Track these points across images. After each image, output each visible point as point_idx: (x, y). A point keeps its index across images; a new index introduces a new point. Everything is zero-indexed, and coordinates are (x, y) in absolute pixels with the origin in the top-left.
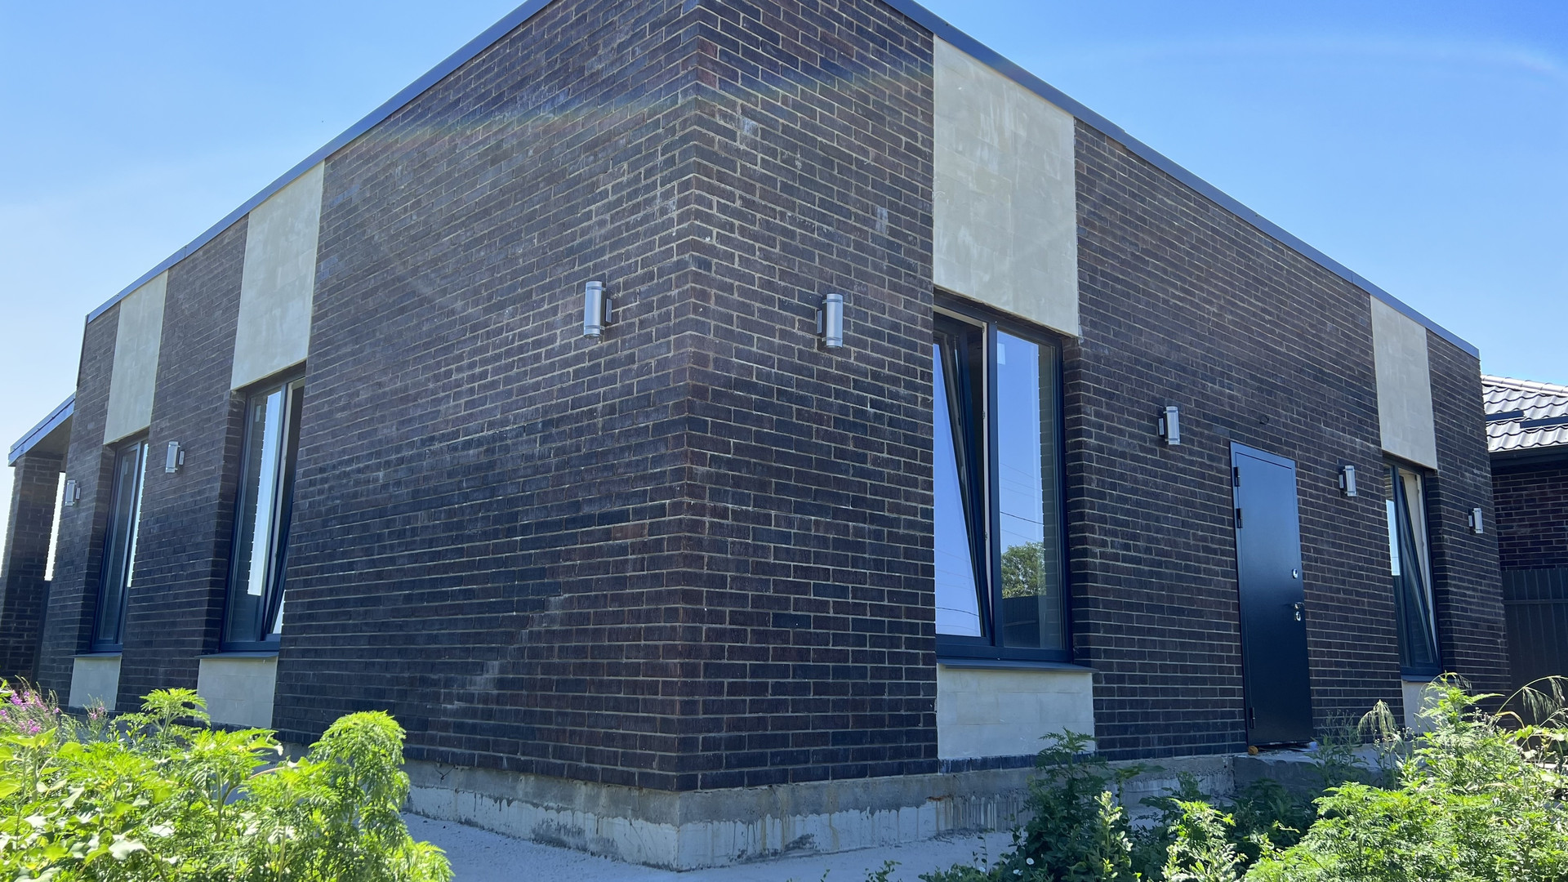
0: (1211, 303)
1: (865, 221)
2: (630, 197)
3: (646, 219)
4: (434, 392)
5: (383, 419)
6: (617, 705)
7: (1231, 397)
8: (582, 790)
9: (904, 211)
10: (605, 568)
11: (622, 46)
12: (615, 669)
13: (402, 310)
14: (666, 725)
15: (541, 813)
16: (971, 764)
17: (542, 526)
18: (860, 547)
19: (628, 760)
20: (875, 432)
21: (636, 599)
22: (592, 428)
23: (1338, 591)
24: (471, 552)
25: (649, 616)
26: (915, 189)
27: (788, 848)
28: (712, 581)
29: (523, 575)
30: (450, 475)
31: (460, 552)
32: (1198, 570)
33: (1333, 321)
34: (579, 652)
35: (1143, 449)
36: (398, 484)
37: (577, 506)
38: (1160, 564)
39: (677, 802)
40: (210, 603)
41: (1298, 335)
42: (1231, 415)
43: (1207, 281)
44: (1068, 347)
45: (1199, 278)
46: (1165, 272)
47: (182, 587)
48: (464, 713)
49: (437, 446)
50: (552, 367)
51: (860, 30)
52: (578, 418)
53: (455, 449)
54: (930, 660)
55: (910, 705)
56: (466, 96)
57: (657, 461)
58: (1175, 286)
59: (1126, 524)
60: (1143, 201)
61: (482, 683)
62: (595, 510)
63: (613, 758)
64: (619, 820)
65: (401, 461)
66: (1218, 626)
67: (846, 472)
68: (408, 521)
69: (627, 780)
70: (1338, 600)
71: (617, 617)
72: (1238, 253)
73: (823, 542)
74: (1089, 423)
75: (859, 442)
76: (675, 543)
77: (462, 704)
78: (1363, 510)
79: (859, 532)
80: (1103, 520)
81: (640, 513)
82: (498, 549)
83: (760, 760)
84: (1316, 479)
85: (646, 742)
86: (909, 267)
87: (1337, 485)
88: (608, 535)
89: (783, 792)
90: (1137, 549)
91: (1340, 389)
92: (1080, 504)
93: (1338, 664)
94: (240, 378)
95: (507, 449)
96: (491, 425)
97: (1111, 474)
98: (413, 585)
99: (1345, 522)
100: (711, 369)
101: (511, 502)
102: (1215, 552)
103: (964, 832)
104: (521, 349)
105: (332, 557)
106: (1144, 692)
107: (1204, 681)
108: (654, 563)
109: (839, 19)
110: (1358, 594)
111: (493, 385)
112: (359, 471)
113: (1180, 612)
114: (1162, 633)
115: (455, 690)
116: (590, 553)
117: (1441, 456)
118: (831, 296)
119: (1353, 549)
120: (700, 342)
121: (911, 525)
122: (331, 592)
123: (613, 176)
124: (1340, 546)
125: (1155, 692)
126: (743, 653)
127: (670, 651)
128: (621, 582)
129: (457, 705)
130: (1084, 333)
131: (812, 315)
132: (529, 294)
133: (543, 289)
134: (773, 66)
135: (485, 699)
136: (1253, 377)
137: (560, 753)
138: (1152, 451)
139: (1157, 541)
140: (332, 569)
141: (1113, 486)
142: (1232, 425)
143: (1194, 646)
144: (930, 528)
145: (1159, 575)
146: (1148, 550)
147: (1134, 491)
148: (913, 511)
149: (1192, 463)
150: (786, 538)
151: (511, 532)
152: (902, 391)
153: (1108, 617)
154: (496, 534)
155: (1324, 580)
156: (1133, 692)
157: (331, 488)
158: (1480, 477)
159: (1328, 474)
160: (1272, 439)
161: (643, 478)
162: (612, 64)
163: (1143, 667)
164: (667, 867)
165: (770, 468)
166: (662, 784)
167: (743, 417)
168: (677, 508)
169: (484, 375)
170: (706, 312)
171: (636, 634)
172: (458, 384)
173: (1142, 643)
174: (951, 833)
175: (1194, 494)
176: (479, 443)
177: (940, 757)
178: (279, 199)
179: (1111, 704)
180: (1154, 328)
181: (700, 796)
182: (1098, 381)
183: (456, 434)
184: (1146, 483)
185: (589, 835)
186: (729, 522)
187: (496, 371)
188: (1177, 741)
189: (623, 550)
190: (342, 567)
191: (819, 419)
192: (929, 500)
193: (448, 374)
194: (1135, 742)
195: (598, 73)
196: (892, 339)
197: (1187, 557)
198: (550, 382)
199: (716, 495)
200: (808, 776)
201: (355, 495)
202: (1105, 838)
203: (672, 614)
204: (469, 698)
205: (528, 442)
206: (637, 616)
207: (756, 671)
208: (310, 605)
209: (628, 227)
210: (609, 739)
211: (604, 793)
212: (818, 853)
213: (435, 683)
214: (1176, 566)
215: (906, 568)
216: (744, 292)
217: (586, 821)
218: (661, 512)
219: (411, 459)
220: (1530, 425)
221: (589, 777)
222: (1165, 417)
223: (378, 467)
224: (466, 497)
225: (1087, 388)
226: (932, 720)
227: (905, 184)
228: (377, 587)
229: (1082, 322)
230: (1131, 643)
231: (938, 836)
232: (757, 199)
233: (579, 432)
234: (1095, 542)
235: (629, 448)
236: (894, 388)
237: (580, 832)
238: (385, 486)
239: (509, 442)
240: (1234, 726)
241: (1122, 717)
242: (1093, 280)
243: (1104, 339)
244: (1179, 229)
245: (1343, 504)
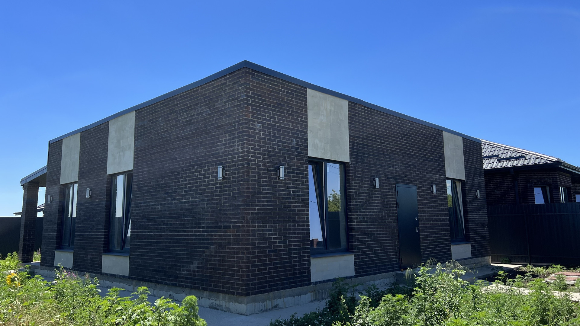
0: (390, 144)
1: (289, 143)
3: (233, 150)
4: (175, 186)
5: (159, 191)
6: (230, 275)
7: (396, 171)
8: (221, 296)
9: (300, 138)
10: (225, 240)
11: (225, 102)
12: (229, 266)
13: (163, 161)
14: (242, 280)
15: (211, 301)
16: (320, 282)
17: (208, 227)
18: (290, 230)
19: (233, 288)
20: (293, 199)
21: (234, 248)
22: (220, 203)
23: (430, 221)
24: (188, 232)
25: (237, 253)
26: (303, 132)
27: (273, 308)
28: (252, 244)
29: (203, 239)
30: (181, 210)
31: (185, 232)
32: (385, 222)
33: (430, 141)
34: (219, 261)
35: (368, 190)
36: (165, 210)
37: (217, 223)
38: (373, 222)
39: (246, 299)
40: (104, 238)
41: (418, 148)
42: (396, 176)
43: (388, 138)
44: (347, 165)
45: (386, 138)
46: (375, 138)
47: (94, 232)
48: (188, 275)
49: (176, 201)
50: (209, 185)
51: (287, 92)
52: (216, 200)
53: (182, 203)
54: (309, 256)
55: (304, 269)
56: (180, 103)
57: (238, 214)
58: (378, 142)
59: (364, 212)
60: (369, 119)
61: (193, 267)
62: (222, 225)
63: (229, 288)
64: (231, 303)
65: (165, 204)
66: (392, 237)
67: (286, 211)
68: (169, 221)
69: (233, 293)
70: (430, 224)
71: (229, 253)
72: (399, 128)
73: (280, 230)
74: (353, 186)
75: (289, 202)
76: (243, 235)
77: (188, 272)
78: (439, 196)
79: (289, 226)
80: (357, 212)
81: (234, 227)
82: (195, 232)
83: (265, 287)
84: (424, 190)
85: (237, 284)
86: (302, 153)
87: (430, 190)
88: (226, 231)
89: (271, 294)
90: (367, 218)
91: (432, 161)
92: (350, 208)
93: (430, 243)
94: (110, 171)
95: (197, 205)
96: (192, 198)
97: (359, 199)
98: (170, 239)
99: (433, 201)
100: (251, 190)
101: (199, 220)
102: (391, 216)
103: (318, 300)
104: (200, 178)
105: (145, 229)
106: (369, 257)
107: (387, 252)
108: (238, 240)
109: (281, 91)
110: (437, 221)
111: (192, 187)
112: (152, 205)
113: (380, 234)
114: (374, 241)
115: (185, 268)
116: (221, 236)
117: (467, 175)
118: (281, 166)
119: (435, 208)
120: (248, 184)
121: (303, 222)
122: (145, 239)
123: (224, 137)
124: (431, 208)
125: (372, 257)
126: (261, 261)
127: (243, 262)
128: (229, 244)
129: (186, 272)
130: (351, 161)
131: (276, 171)
132: (202, 164)
133: (206, 163)
135: (194, 271)
136: (403, 163)
137: (215, 286)
138: (372, 190)
139: (373, 215)
140: (145, 232)
141: (360, 202)
142: (396, 179)
143: (384, 243)
144: (309, 222)
145: (374, 225)
146: (370, 218)
147: (366, 203)
148: (304, 218)
149: (384, 192)
150: (270, 230)
151: (199, 228)
152: (300, 186)
153: (358, 238)
154: (195, 228)
155: (426, 219)
156: (366, 258)
157: (143, 209)
158: (481, 180)
159: (428, 188)
160: (409, 180)
161: (234, 218)
163: (369, 251)
164: (244, 314)
165: (266, 213)
166: (242, 295)
167: (259, 201)
168: (243, 226)
169: (189, 184)
170: (249, 176)
171: (234, 257)
172: (182, 185)
173: (368, 244)
174: (315, 300)
175: (384, 200)
176: (189, 202)
177: (312, 281)
178: (120, 119)
179: (359, 262)
180: (372, 155)
181: (251, 297)
182: (355, 174)
183: (182, 199)
184: (369, 200)
185: (224, 306)
186: (257, 228)
187: (193, 183)
188: (379, 270)
189: (230, 236)
190: (149, 232)
191: (278, 198)
192: (308, 214)
193: (179, 182)
194: (366, 271)
196: (297, 173)
197: (382, 219)
198: (209, 189)
199: (253, 222)
200: (277, 290)
201: (152, 212)
203: (243, 253)
204: (189, 271)
205: (203, 204)
206: (234, 253)
207: (264, 265)
208: (139, 242)
209: (229, 151)
210: (228, 283)
211: (227, 297)
212: (280, 308)
213: (179, 266)
214: (379, 222)
215: (302, 233)
216: (258, 169)
217: (223, 303)
218: (239, 227)
219: (169, 204)
220: (500, 160)
221: (223, 292)
222: (375, 181)
223: (158, 205)
224: (186, 217)
225: (352, 176)
226: (309, 272)
227: (300, 131)
228: (160, 239)
229: (351, 158)
230: (365, 245)
231: (311, 301)
232: (261, 144)
233: (217, 203)
234: (355, 219)
235: (231, 209)
236: (298, 186)
237: (221, 306)
238: (161, 211)
239: (197, 203)
240: (396, 264)
241: (363, 265)
242: (353, 145)
243: (357, 162)
244: (380, 125)
245: (432, 196)
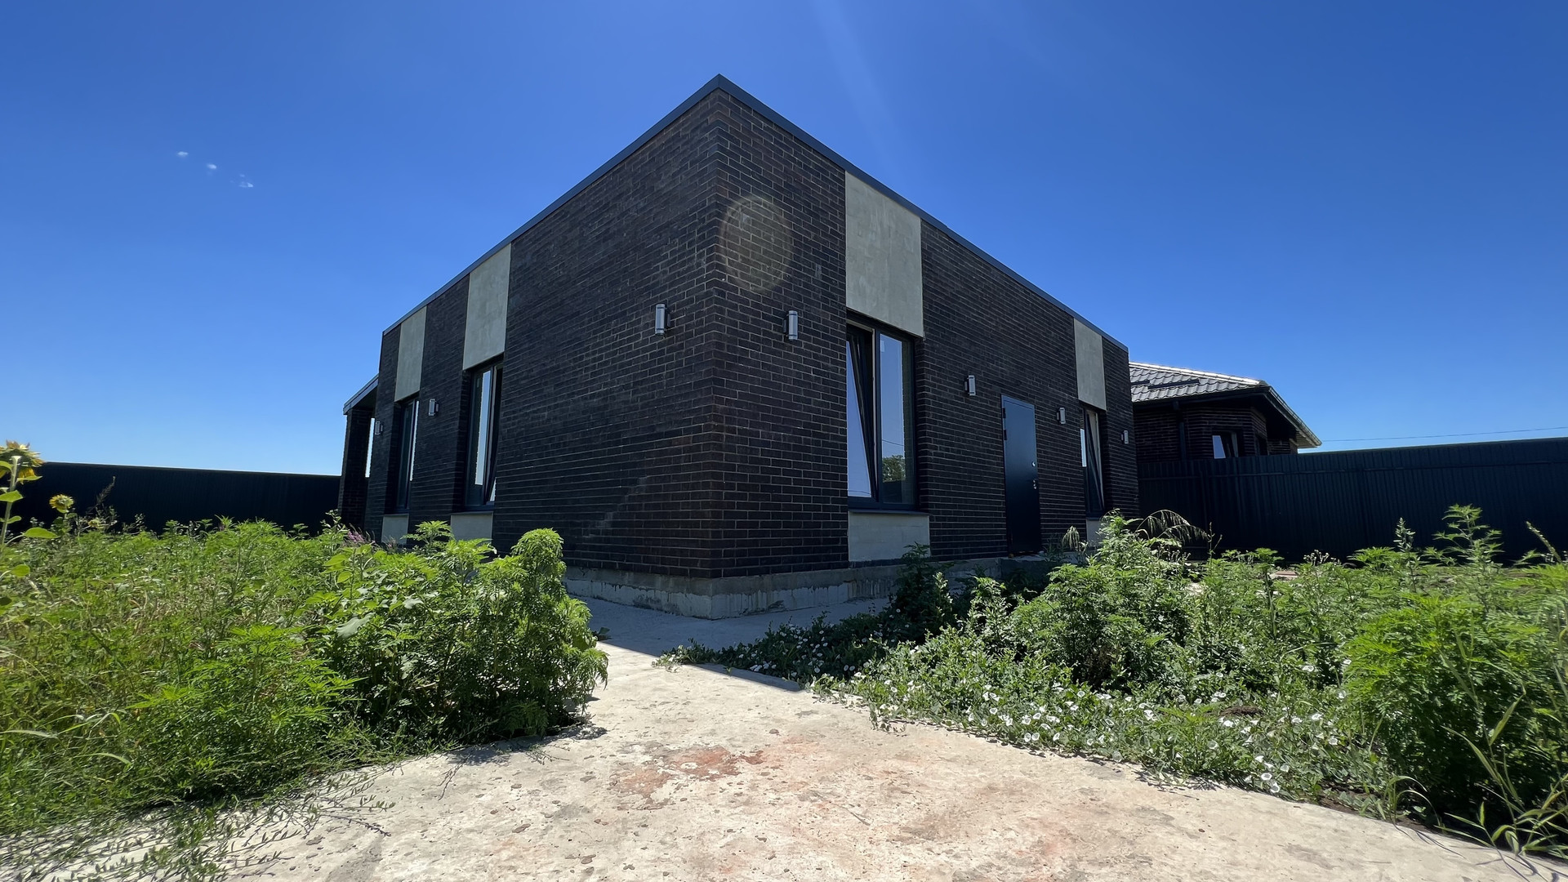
0: (991, 320)
1: (809, 271)
2: (680, 257)
3: (689, 269)
4: (574, 368)
5: (546, 384)
6: (678, 534)
7: (1002, 371)
8: (659, 579)
9: (830, 267)
10: (669, 461)
11: (674, 175)
12: (675, 515)
13: (555, 324)
14: (704, 545)
15: (638, 592)
16: (866, 564)
17: (634, 439)
18: (808, 450)
19: (683, 563)
20: (815, 387)
21: (687, 477)
22: (660, 386)
23: (1055, 473)
24: (595, 454)
25: (694, 486)
26: (836, 255)
27: (770, 608)
28: (727, 467)
29: (625, 466)
30: (584, 413)
31: (590, 455)
32: (984, 462)
33: (1055, 331)
34: (657, 506)
35: (956, 398)
36: (555, 418)
37: (653, 428)
38: (964, 459)
39: (711, 584)
40: (456, 485)
41: (1037, 339)
42: (1002, 380)
43: (989, 308)
44: (917, 343)
45: (986, 307)
46: (968, 303)
47: (439, 477)
48: (594, 540)
49: (576, 397)
50: (638, 352)
51: (805, 167)
52: (652, 380)
53: (586, 399)
54: (844, 510)
55: (834, 533)
56: (588, 205)
57: (696, 402)
58: (973, 311)
59: (947, 438)
60: (957, 264)
61: (603, 524)
62: (663, 430)
63: (676, 562)
64: (679, 594)
65: (556, 406)
66: (994, 491)
67: (800, 409)
68: (561, 438)
69: (683, 573)
70: (1056, 478)
71: (676, 487)
72: (1006, 294)
73: (788, 446)
74: (929, 384)
75: (806, 392)
76: (707, 446)
77: (594, 536)
78: (1069, 431)
79: (807, 441)
80: (935, 435)
81: (687, 431)
82: (611, 452)
83: (755, 562)
84: (1045, 415)
85: (693, 553)
86: (833, 297)
87: (1056, 418)
88: (670, 443)
89: (767, 579)
90: (953, 451)
91: (1058, 367)
92: (923, 427)
93: (1055, 511)
94: (468, 363)
95: (614, 398)
96: (606, 385)
97: (940, 411)
98: (565, 473)
99: (1060, 437)
100: (725, 351)
101: (617, 427)
102: (992, 452)
103: (863, 599)
104: (621, 343)
105: (521, 459)
106: (956, 526)
107: (986, 520)
108: (696, 458)
109: (794, 160)
110: (1066, 475)
111: (606, 363)
112: (534, 412)
113: (975, 484)
114: (965, 495)
115: (589, 528)
116: (661, 453)
117: (1108, 403)
118: (791, 312)
119: (1063, 452)
120: (720, 336)
121: (835, 437)
122: (520, 478)
123: (671, 246)
124: (1057, 450)
125: (961, 526)
126: (745, 506)
127: (706, 505)
128: (678, 469)
129: (591, 536)
130: (926, 335)
131: (781, 322)
132: (625, 313)
133: (632, 310)
134: (759, 185)
135: (606, 532)
136: (1013, 360)
137: (647, 560)
138: (961, 399)
139: (963, 447)
140: (521, 465)
141: (941, 418)
142: (1003, 386)
143: (981, 502)
144: (845, 440)
145: (964, 465)
146: (959, 452)
147: (951, 420)
148: (836, 430)
149: (982, 406)
150: (767, 444)
151: (618, 443)
152: (830, 365)
153: (937, 486)
154: (609, 444)
155: (1048, 467)
156: (950, 526)
157: (519, 422)
158: (1129, 414)
159: (1052, 412)
160: (1023, 393)
161: (689, 411)
162: (669, 185)
163: (955, 513)
164: (706, 618)
165: (758, 406)
166: (703, 575)
167: (742, 378)
168: (707, 428)
169: (601, 358)
170: (722, 320)
171: (687, 496)
172: (587, 363)
173: (955, 500)
174: (855, 599)
175: (982, 422)
176: (599, 395)
177: (850, 560)
178: (486, 265)
179: (939, 532)
180: (962, 333)
181: (722, 582)
182: (933, 361)
183: (586, 391)
184: (958, 416)
185: (664, 602)
186: (737, 435)
187: (607, 356)
188: (972, 551)
189: (678, 451)
190: (526, 464)
191: (785, 380)
192: (845, 424)
193: (581, 358)
194: (950, 552)
195: (662, 189)
196: (824, 336)
197: (979, 455)
198: (637, 361)
199: (729, 421)
200: (780, 570)
201: (532, 425)
202: (938, 596)
203: (706, 485)
204: (597, 532)
205: (625, 393)
206: (687, 487)
207: (752, 515)
208: (509, 486)
209: (679, 274)
210: (673, 552)
211: (672, 581)
212: (786, 610)
213: (579, 525)
214: (973, 460)
215: (833, 461)
216: (743, 309)
217: (662, 595)
218: (699, 429)
219: (562, 405)
220: (1152, 388)
221: (663, 572)
222: (968, 381)
223: (544, 410)
224: (593, 425)
225: (928, 365)
226: (845, 541)
227: (831, 253)
228: (545, 475)
229: (925, 330)
230: (950, 500)
231: (849, 601)
232: (750, 258)
233: (654, 387)
234: (932, 447)
235: (681, 395)
236: (825, 363)
237: (659, 601)
238: (549, 420)
239: (615, 394)
240: (1001, 543)
241: (945, 539)
242: (931, 307)
243: (936, 339)
244: (975, 280)
245: (1059, 428)
